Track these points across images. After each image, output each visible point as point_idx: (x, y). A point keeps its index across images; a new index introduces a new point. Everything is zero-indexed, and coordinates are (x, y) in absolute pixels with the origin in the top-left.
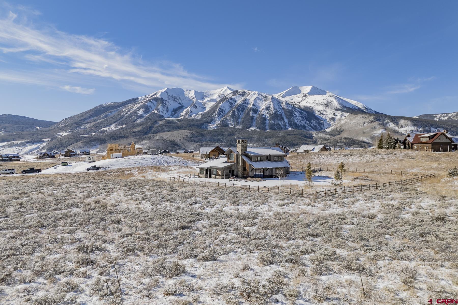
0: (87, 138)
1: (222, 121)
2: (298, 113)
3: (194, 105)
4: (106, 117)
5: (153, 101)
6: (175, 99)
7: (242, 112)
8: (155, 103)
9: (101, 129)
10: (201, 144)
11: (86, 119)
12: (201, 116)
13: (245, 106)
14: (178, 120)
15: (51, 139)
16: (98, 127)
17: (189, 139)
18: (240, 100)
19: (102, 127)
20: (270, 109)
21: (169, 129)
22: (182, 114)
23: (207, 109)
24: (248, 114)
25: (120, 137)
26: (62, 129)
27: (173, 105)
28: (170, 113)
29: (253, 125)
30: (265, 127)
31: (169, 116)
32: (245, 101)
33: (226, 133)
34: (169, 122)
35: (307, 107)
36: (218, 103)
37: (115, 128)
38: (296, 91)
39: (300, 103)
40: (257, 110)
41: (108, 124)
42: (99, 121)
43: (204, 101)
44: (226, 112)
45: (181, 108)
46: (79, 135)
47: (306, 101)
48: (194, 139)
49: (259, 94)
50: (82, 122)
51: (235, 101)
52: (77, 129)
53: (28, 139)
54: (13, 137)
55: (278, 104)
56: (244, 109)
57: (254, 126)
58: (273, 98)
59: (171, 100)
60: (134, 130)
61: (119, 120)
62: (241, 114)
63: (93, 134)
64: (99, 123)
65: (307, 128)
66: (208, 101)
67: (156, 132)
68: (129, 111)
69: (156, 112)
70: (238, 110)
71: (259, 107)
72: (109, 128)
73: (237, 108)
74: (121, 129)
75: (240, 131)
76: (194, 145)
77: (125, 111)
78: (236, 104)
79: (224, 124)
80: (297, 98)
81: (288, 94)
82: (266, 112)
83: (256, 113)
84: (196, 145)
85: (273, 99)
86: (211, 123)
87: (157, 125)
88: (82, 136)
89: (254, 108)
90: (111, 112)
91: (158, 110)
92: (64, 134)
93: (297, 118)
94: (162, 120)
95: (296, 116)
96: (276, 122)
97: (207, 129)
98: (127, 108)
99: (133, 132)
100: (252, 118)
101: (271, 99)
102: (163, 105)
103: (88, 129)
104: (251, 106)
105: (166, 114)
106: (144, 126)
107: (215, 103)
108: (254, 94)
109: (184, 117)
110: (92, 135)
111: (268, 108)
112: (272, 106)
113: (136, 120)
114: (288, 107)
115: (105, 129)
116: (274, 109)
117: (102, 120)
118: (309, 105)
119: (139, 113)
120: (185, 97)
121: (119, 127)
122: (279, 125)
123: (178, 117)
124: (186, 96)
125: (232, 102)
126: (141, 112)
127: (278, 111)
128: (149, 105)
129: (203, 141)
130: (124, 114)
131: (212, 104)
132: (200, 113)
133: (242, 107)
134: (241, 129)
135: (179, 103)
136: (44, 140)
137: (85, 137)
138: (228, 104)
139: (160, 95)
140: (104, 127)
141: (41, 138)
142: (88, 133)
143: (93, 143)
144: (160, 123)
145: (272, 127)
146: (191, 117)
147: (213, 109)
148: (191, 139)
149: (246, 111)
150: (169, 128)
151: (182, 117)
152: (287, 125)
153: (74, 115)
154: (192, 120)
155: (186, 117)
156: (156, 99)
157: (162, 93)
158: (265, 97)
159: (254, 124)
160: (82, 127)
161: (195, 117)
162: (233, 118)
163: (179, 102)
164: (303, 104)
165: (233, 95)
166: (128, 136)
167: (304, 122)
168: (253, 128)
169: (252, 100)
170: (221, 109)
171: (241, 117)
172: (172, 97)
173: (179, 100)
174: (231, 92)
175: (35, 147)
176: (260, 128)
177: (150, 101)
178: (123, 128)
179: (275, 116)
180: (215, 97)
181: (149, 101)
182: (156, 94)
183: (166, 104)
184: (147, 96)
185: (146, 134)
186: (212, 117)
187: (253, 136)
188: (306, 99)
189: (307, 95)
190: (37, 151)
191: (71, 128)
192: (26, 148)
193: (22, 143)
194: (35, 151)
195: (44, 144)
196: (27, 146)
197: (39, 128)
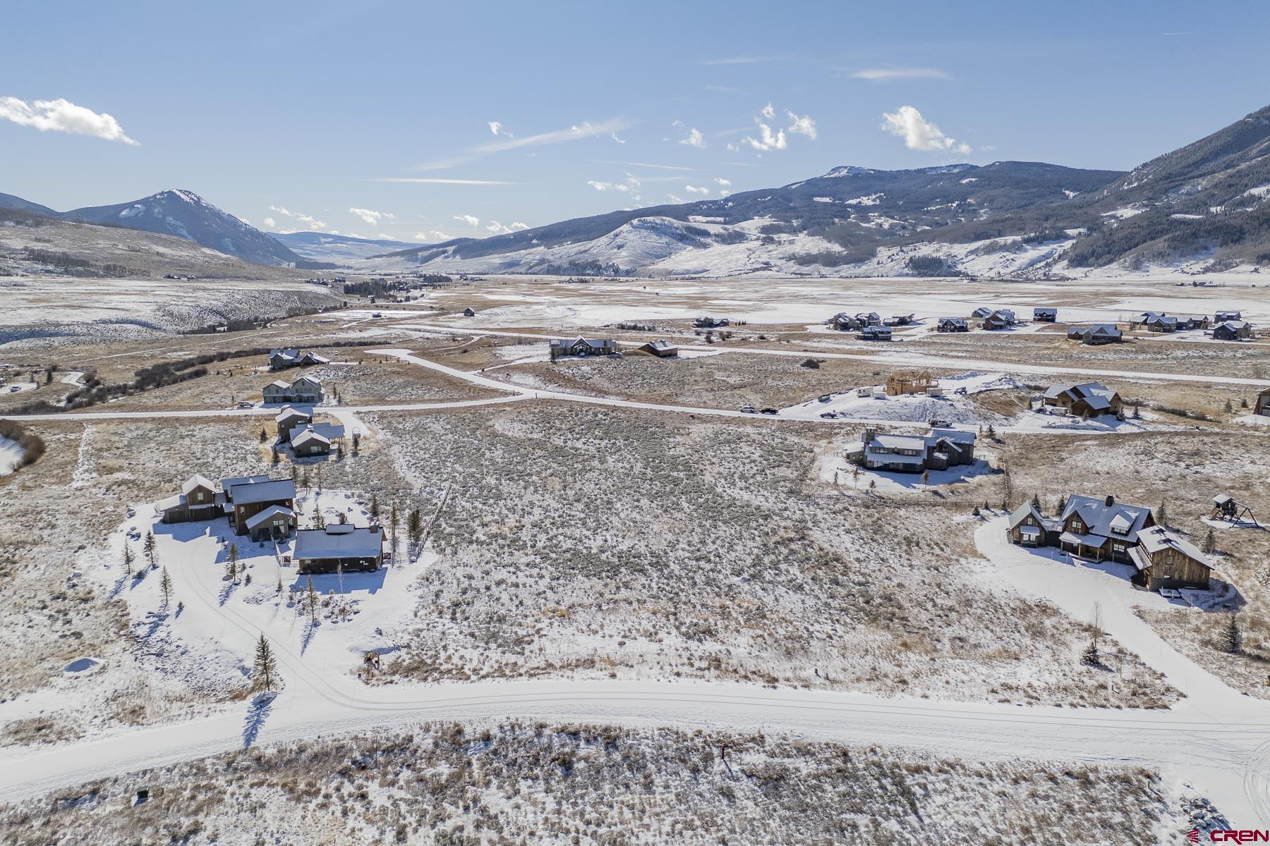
0: (1190, 223)
9: (1244, 191)
11: (1205, 160)
15: (1089, 229)
16: (1234, 186)
19: (1246, 185)
26: (1124, 199)
42: (1243, 166)
46: (1168, 215)
50: (1187, 174)
52: (1168, 197)
53: (1031, 231)
54: (998, 226)
63: (1213, 209)
64: (1240, 174)
88: (1176, 220)
92: (1127, 212)
103: (1201, 196)
110: (1208, 213)
115: (1257, 191)
117: (1254, 162)
136: (1070, 232)
137: (1183, 222)
140: (1255, 186)
141: (1065, 228)
142: (1199, 206)
143: (1201, 240)
153: (1169, 151)
160: (1186, 189)
175: (1043, 253)
190: (1048, 265)
191: (1150, 195)
192: (1023, 255)
193: (1014, 242)
194: (1043, 264)
195: (1068, 244)
196: (1026, 251)
197: (1072, 195)
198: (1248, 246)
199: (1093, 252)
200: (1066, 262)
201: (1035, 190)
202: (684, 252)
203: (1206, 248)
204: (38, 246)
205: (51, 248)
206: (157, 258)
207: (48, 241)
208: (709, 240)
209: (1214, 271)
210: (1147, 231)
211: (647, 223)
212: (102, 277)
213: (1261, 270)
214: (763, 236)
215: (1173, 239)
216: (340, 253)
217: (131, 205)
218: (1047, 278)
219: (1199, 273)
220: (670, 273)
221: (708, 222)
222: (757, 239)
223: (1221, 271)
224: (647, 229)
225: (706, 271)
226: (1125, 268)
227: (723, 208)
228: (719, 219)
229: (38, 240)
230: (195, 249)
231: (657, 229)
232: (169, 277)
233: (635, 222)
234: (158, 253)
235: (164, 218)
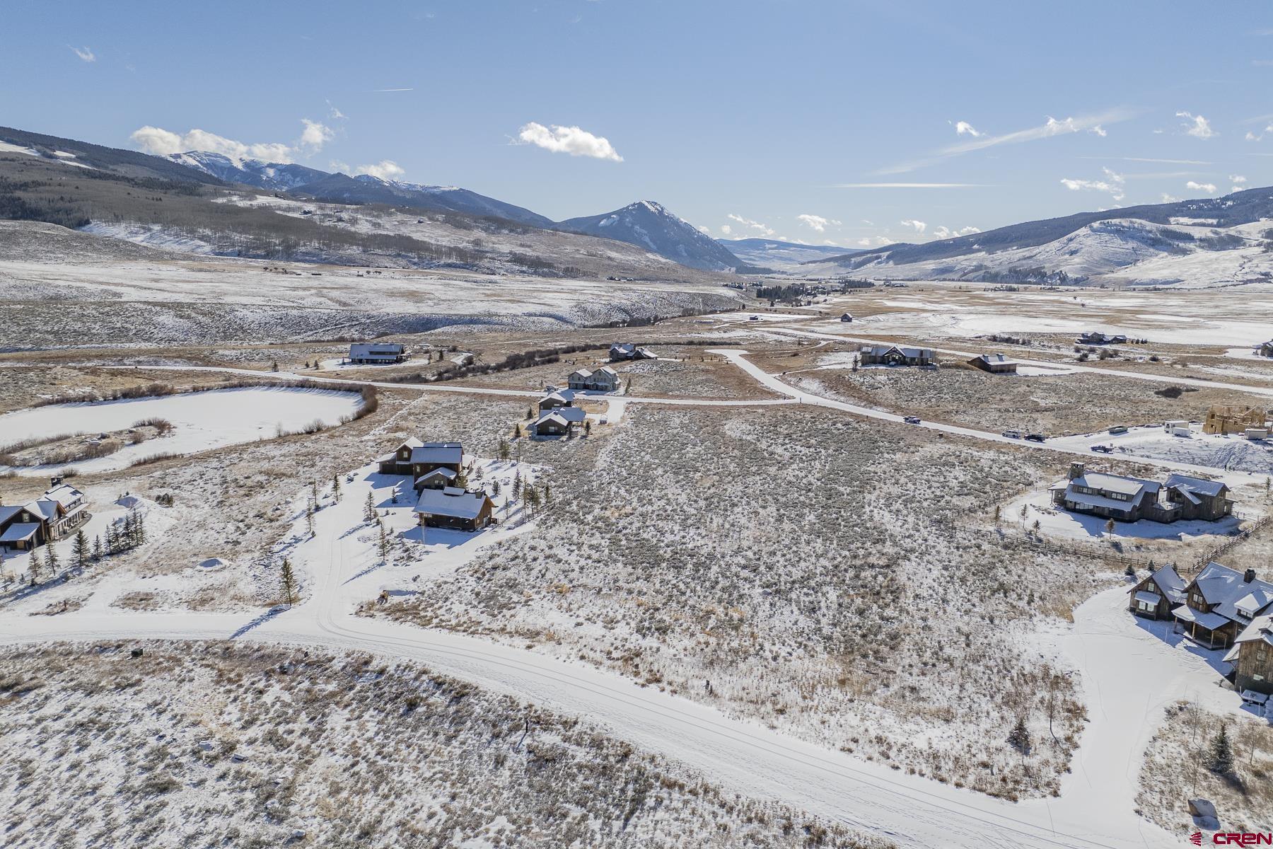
202: (1155, 259)
204: (519, 250)
205: (529, 252)
206: (607, 262)
207: (529, 246)
208: (1191, 246)
211: (1111, 226)
212: (561, 277)
214: (1267, 241)
216: (781, 258)
217: (608, 216)
220: (1130, 282)
221: (1194, 225)
222: (1259, 245)
224: (1110, 232)
225: (1179, 281)
227: (1219, 208)
228: (1210, 221)
229: (522, 245)
230: (640, 254)
231: (1124, 232)
232: (611, 279)
233: (1096, 225)
234: (609, 258)
235: (632, 227)
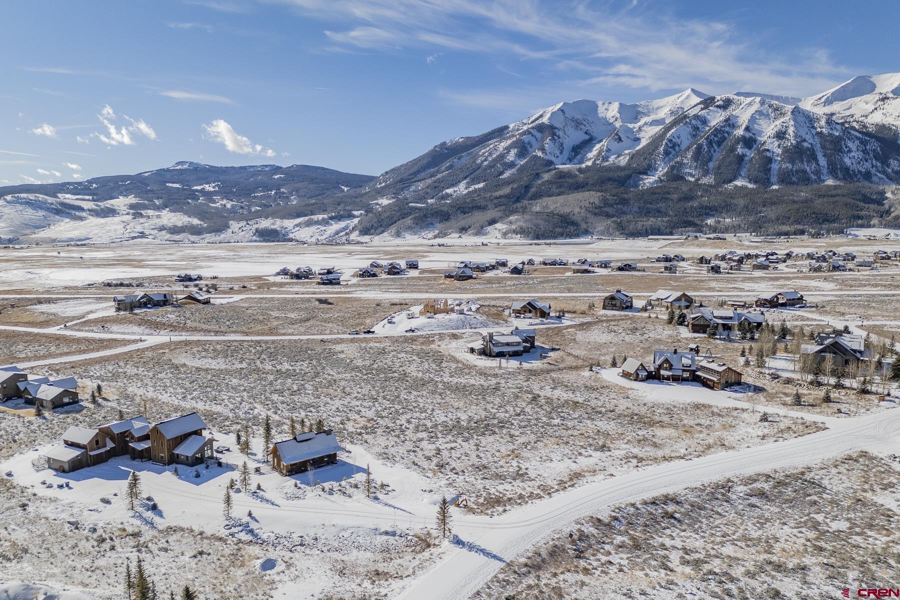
0: (420, 209)
1: (673, 168)
2: (857, 142)
3: (617, 134)
4: (451, 167)
5: (535, 132)
6: (578, 124)
7: (719, 146)
8: (539, 135)
9: (443, 191)
10: (619, 220)
11: (418, 172)
12: (628, 158)
13: (728, 133)
14: (580, 170)
15: (366, 211)
16: (437, 187)
17: (597, 211)
18: (716, 119)
19: (443, 187)
20: (787, 136)
21: (562, 190)
22: (590, 155)
23: (644, 143)
24: (733, 149)
25: (473, 207)
26: (381, 193)
27: (573, 137)
28: (566, 154)
29: (740, 175)
30: (768, 179)
31: (564, 161)
32: (727, 120)
33: (675, 196)
34: (562, 175)
35: (884, 125)
36: (668, 129)
37: (466, 188)
38: (863, 86)
39: (866, 117)
40: (755, 141)
41: (454, 182)
42: (439, 176)
43: (637, 125)
44: (683, 147)
45: (589, 142)
46: (407, 204)
47: (884, 111)
48: (606, 209)
49: (762, 103)
50: (411, 179)
51: (705, 122)
52: (404, 193)
53: (332, 211)
54: (310, 208)
55: (808, 125)
56: (724, 139)
57: (743, 178)
58: (796, 112)
59: (569, 127)
60: (498, 194)
61: (473, 174)
62: (715, 151)
63: (429, 201)
64: (439, 181)
65: (874, 179)
66: (646, 124)
67: (537, 196)
68: (490, 154)
69: (540, 154)
70: (710, 143)
71: (760, 133)
72: (455, 189)
73: (707, 138)
74: (475, 191)
75: (707, 189)
76: (605, 224)
77: (485, 155)
78: (708, 128)
79: (675, 175)
80: (862, 106)
81: (840, 96)
82: (776, 144)
83: (750, 148)
84: (609, 222)
85: (797, 114)
86: (646, 174)
87: (540, 182)
88: (412, 207)
89: (748, 135)
90: (459, 159)
91: (543, 149)
92: (385, 202)
93: (852, 154)
94: (549, 171)
95: (850, 151)
96: (798, 166)
97: (637, 186)
98: (488, 149)
99: (496, 198)
100: (741, 158)
101: (792, 112)
102: (553, 140)
103: (421, 192)
104: (740, 132)
105: (557, 157)
106: (516, 185)
107: (661, 127)
108: (750, 104)
109: (594, 163)
110: (427, 203)
111: (780, 135)
112: (791, 130)
113: (502, 173)
114: (832, 129)
115: (449, 191)
116: (796, 136)
117: (444, 174)
118: (889, 121)
119: (508, 157)
120: (599, 119)
121: (472, 188)
122: (805, 172)
123: (581, 162)
124: (601, 115)
125: (699, 124)
126: (511, 157)
127: (805, 141)
128: (526, 141)
129: (624, 213)
130: (482, 162)
131: (656, 129)
132: (627, 152)
133: (720, 135)
134: (711, 186)
135: (586, 133)
136: (355, 213)
137: (416, 208)
138: (689, 129)
139: (549, 119)
140: (448, 188)
141: (351, 211)
142: (422, 199)
143: (429, 219)
144: (546, 177)
145: (785, 178)
146: (607, 161)
147: (656, 141)
148: (599, 211)
149: (728, 143)
150: (561, 187)
151: (590, 163)
152: (825, 171)
153: (399, 165)
154: (609, 169)
155: (598, 162)
156: (541, 128)
157: (553, 114)
158: (776, 109)
159: (742, 173)
160: (413, 188)
161: (616, 161)
162: (695, 161)
163: (585, 129)
164: (877, 118)
165: (702, 109)
166: (487, 206)
167: (868, 165)
168: (739, 183)
169: (744, 116)
170: (670, 141)
171: (714, 158)
172: (572, 120)
173: (587, 126)
174: (699, 100)
175: (343, 226)
176: (755, 182)
177: (530, 133)
178: (480, 189)
179: (798, 152)
180: (661, 114)
181: (528, 132)
182: (541, 116)
183: (559, 137)
184: (525, 121)
185: (518, 200)
186: (650, 160)
187: (735, 202)
188: (885, 106)
189: (891, 95)
190: (347, 234)
191: (395, 191)
192: (331, 227)
193: (323, 219)
194: (344, 233)
195: (356, 221)
196: (331, 225)
197: (346, 189)
198: (453, 222)
199: (372, 226)
200: (357, 232)
201: (323, 185)
202: (62, 224)
203: (432, 224)
208: (84, 214)
209: (439, 237)
210: (399, 214)
211: (21, 199)
213: (463, 236)
214: (131, 211)
215: (415, 218)
218: (349, 242)
219: (432, 238)
220: (54, 241)
221: (77, 199)
222: (128, 214)
223: (443, 237)
224: (22, 204)
225: (89, 239)
226: (392, 236)
227: (89, 189)
228: (87, 197)
231: (32, 204)
233: (9, 197)
